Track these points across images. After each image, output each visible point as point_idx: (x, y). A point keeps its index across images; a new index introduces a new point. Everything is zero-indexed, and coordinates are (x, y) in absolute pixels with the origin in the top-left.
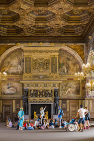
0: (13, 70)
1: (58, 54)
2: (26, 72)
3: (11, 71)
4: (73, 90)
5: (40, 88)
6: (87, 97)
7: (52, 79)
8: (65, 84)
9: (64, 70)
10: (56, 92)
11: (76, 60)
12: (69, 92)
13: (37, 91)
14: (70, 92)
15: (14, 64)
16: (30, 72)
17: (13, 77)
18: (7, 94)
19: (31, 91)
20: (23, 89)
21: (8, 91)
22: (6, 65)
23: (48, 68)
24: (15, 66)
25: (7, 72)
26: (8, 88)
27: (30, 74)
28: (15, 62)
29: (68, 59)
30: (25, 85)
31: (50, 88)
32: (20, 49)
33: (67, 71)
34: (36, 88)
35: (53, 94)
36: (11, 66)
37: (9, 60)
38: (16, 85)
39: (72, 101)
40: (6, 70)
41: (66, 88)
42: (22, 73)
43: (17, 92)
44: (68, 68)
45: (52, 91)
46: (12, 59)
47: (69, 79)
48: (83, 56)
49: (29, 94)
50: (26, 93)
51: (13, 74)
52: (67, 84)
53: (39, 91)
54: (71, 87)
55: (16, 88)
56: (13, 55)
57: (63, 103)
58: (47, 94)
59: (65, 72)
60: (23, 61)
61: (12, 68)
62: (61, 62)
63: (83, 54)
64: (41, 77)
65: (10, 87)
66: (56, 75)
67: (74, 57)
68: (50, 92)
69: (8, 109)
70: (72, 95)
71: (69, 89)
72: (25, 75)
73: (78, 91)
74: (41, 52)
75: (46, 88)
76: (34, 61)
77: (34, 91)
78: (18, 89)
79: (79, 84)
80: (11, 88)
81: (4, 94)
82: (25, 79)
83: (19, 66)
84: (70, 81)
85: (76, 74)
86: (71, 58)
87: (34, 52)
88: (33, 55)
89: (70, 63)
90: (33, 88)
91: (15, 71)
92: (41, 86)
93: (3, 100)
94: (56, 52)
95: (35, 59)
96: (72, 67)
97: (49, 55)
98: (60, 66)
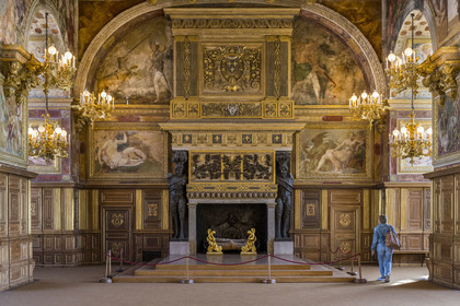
0: (135, 87)
1: (290, 31)
2: (181, 93)
3: (128, 91)
4: (344, 155)
5: (230, 149)
6: (393, 178)
7: (271, 116)
8: (314, 134)
9: (310, 87)
10: (283, 163)
11: (351, 52)
12: (327, 161)
13: (217, 157)
14: (331, 164)
15: (141, 66)
16: (194, 93)
17: (134, 109)
18: (116, 170)
19: (196, 157)
20: (171, 152)
21: (117, 159)
22: (111, 71)
23: (256, 79)
24: (143, 74)
25: (117, 96)
26: (120, 148)
27: (193, 102)
28: (142, 59)
30: (177, 136)
31: (263, 149)
32: (160, 14)
33: (323, 91)
34: (216, 149)
35: (272, 169)
36: (129, 74)
37: (121, 52)
38: (146, 137)
39: (339, 193)
40: (112, 88)
41: (319, 149)
42: (166, 98)
43: (150, 163)
44: (325, 80)
45: (268, 157)
46: (132, 49)
47: (327, 119)
48: (378, 40)
49: (191, 169)
50: (180, 165)
51: (136, 99)
52: (321, 136)
53: (226, 159)
54: (334, 147)
55: (146, 149)
56: (137, 34)
57: (307, 199)
58: (251, 168)
60: (170, 57)
61: (132, 80)
62: (301, 59)
63: (378, 31)
64: (232, 110)
65: (127, 145)
66: (284, 102)
68: (262, 161)
69: (118, 220)
70: (340, 174)
71: (329, 154)
72: (178, 102)
73: (357, 160)
74: (232, 24)
75: (248, 149)
76: (207, 55)
77: (208, 157)
78: (154, 153)
79: (362, 134)
80: (130, 149)
81: (106, 167)
82: (179, 116)
83: (158, 75)
84: (330, 124)
85: (354, 98)
86: (335, 46)
87: (208, 24)
88: (204, 34)
89: (332, 62)
90: (203, 148)
91: (142, 91)
92: (231, 140)
93: (102, 189)
94: (282, 23)
95: (211, 47)
96: (337, 77)
97: (259, 34)
98: (299, 74)
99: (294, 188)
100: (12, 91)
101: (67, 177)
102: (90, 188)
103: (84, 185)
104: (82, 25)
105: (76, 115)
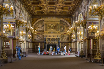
0: (39, 29)
1: (59, 22)
2: (45, 30)
3: (38, 30)
5: (52, 37)
6: (72, 41)
7: (57, 33)
9: (62, 29)
11: (67, 25)
12: (64, 39)
13: (50, 38)
14: (65, 39)
15: (40, 27)
16: (47, 30)
17: (39, 32)
18: (37, 40)
19: (47, 38)
21: (37, 39)
22: (36, 27)
23: (55, 28)
25: (37, 30)
26: (37, 37)
27: (47, 31)
28: (40, 26)
29: (64, 24)
30: (45, 36)
31: (56, 38)
32: (43, 20)
33: (64, 30)
34: (50, 37)
35: (57, 40)
36: (38, 28)
37: (37, 25)
39: (66, 43)
40: (36, 29)
41: (63, 37)
42: (43, 31)
43: (41, 39)
44: (64, 28)
45: (57, 39)
46: (39, 24)
47: (64, 33)
48: (71, 23)
49: (47, 40)
50: (45, 39)
51: (39, 31)
52: (63, 36)
53: (51, 39)
54: (65, 37)
55: (41, 37)
56: (39, 22)
57: (62, 44)
58: (54, 40)
59: (62, 30)
60: (44, 25)
61: (39, 28)
62: (61, 26)
63: (71, 22)
64: (52, 32)
65: (38, 37)
66: (58, 31)
67: (67, 24)
68: (56, 39)
70: (66, 41)
71: (65, 38)
72: (45, 31)
73: (68, 39)
74: (52, 21)
75: (54, 37)
76: (49, 25)
77: (49, 39)
78: (42, 38)
79: (69, 35)
81: (35, 40)
82: (45, 33)
83: (42, 28)
84: (65, 34)
85: (67, 31)
87: (49, 21)
88: (48, 23)
89: (65, 26)
90: (48, 37)
91: (40, 30)
92: (52, 36)
93: (35, 43)
94: (58, 21)
95: (49, 24)
96: (66, 28)
97: (55, 23)
98: (61, 28)
99: (60, 42)
100: (18, 27)
101: (31, 41)
102: (33, 43)
103: (33, 42)
104: (32, 22)
105: (32, 33)
